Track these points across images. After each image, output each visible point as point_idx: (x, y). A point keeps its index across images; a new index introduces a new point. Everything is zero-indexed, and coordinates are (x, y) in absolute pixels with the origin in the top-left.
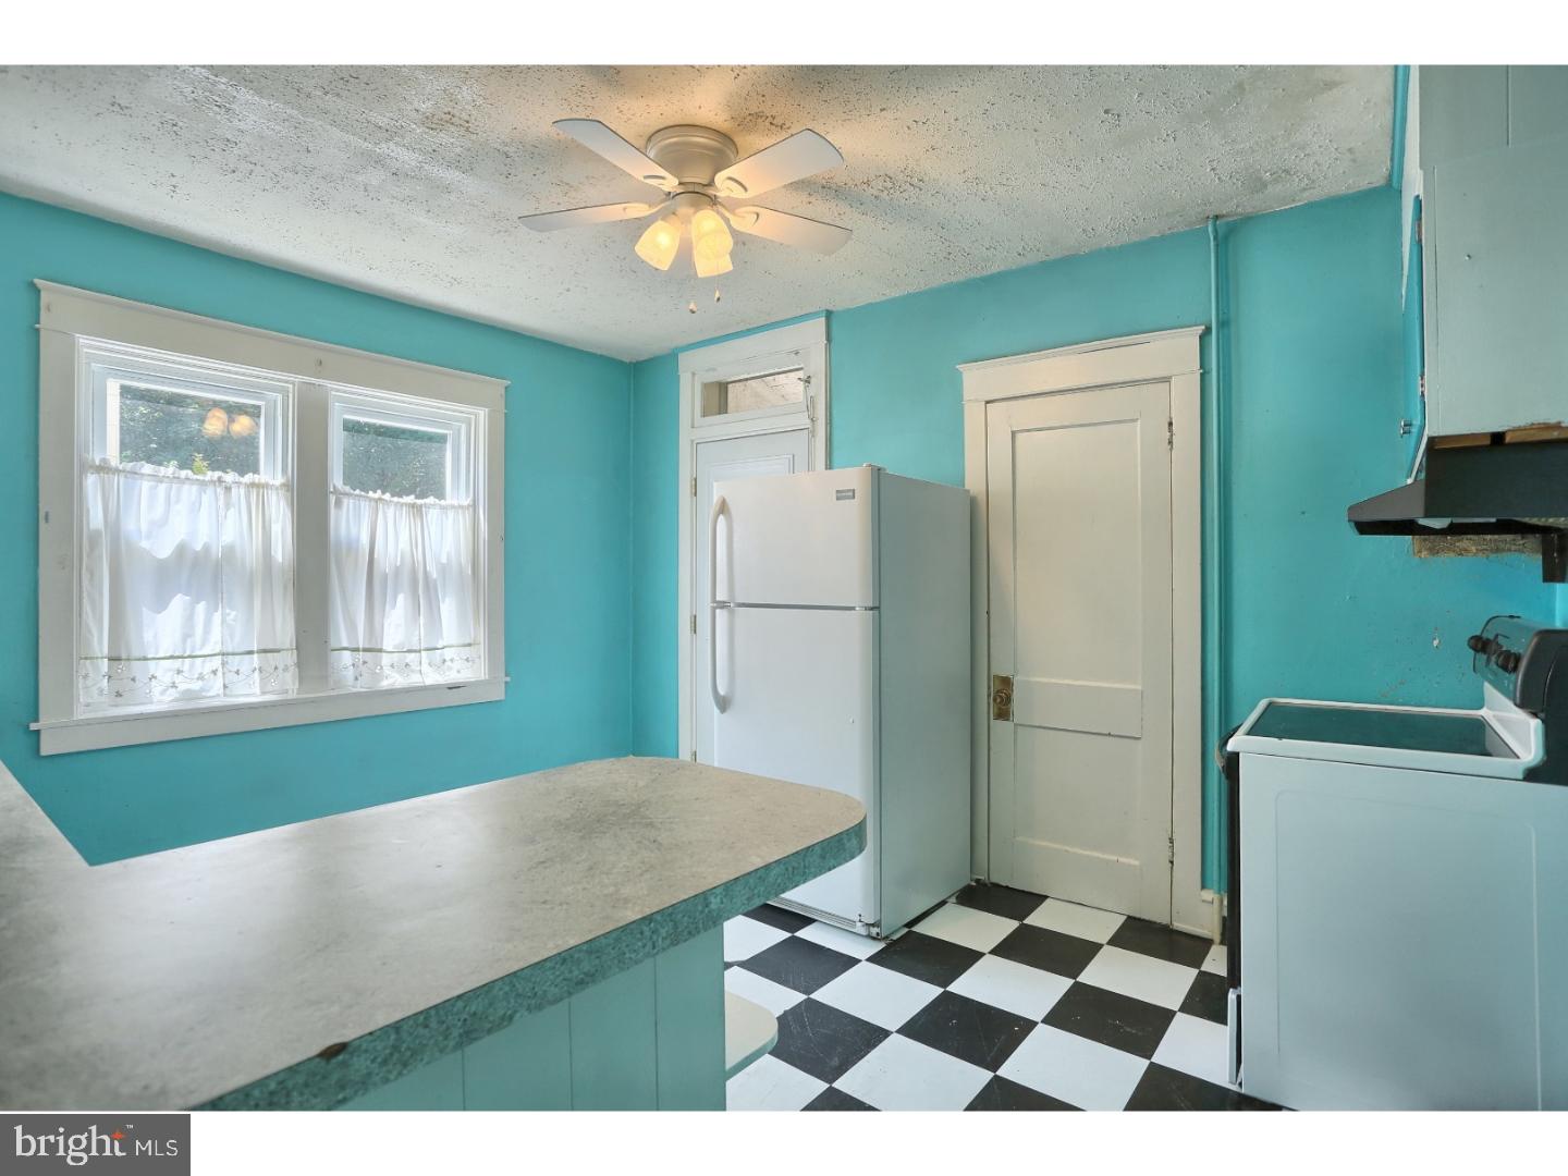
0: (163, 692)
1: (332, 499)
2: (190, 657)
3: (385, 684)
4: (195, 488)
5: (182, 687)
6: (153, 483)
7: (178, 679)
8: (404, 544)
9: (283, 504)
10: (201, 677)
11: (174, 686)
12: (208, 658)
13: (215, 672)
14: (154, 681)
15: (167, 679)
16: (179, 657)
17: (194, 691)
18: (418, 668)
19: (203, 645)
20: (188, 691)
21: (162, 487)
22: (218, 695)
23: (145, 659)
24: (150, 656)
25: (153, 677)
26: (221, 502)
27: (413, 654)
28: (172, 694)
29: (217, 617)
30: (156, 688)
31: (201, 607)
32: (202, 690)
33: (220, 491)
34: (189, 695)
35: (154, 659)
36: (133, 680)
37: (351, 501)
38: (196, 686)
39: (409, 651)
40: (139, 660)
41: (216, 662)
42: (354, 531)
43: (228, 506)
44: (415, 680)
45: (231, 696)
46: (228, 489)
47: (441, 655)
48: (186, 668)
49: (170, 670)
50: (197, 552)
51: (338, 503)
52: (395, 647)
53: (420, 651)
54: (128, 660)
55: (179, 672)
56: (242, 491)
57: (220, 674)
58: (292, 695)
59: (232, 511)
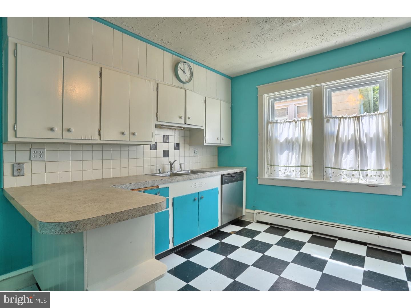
0: (282, 174)
1: (325, 120)
2: (288, 166)
3: (342, 180)
4: (289, 123)
5: (286, 174)
6: (280, 124)
7: (285, 172)
8: (352, 132)
9: (310, 124)
10: (290, 172)
11: (284, 173)
12: (292, 167)
13: (293, 171)
14: (280, 172)
15: (283, 171)
16: (286, 166)
17: (289, 175)
18: (358, 177)
19: (290, 164)
20: (287, 175)
21: (282, 124)
22: (293, 177)
23: (278, 166)
24: (279, 165)
25: (280, 170)
26: (294, 127)
27: (357, 172)
28: (284, 175)
29: (294, 156)
30: (280, 173)
31: (290, 154)
32: (290, 175)
33: (294, 123)
34: (287, 176)
35: (280, 166)
36: (275, 170)
37: (332, 119)
38: (289, 174)
39: (355, 170)
40: (277, 166)
41: (294, 168)
42: (333, 129)
43: (296, 127)
44: (355, 181)
45: (296, 177)
46: (296, 122)
47: (366, 173)
48: (287, 169)
49: (284, 169)
50: (289, 140)
51: (328, 121)
52: (350, 168)
53: (359, 171)
54: (274, 166)
55: (286, 170)
56: (299, 122)
57: (294, 171)
58: (312, 180)
59: (297, 128)
